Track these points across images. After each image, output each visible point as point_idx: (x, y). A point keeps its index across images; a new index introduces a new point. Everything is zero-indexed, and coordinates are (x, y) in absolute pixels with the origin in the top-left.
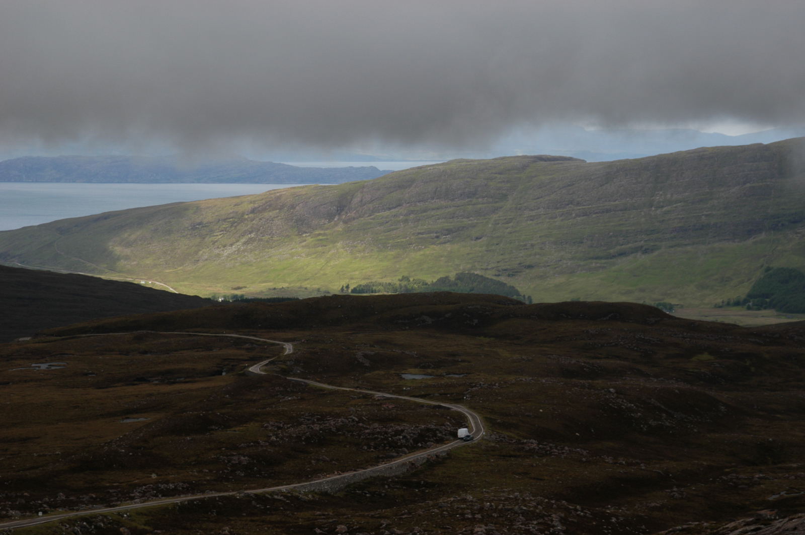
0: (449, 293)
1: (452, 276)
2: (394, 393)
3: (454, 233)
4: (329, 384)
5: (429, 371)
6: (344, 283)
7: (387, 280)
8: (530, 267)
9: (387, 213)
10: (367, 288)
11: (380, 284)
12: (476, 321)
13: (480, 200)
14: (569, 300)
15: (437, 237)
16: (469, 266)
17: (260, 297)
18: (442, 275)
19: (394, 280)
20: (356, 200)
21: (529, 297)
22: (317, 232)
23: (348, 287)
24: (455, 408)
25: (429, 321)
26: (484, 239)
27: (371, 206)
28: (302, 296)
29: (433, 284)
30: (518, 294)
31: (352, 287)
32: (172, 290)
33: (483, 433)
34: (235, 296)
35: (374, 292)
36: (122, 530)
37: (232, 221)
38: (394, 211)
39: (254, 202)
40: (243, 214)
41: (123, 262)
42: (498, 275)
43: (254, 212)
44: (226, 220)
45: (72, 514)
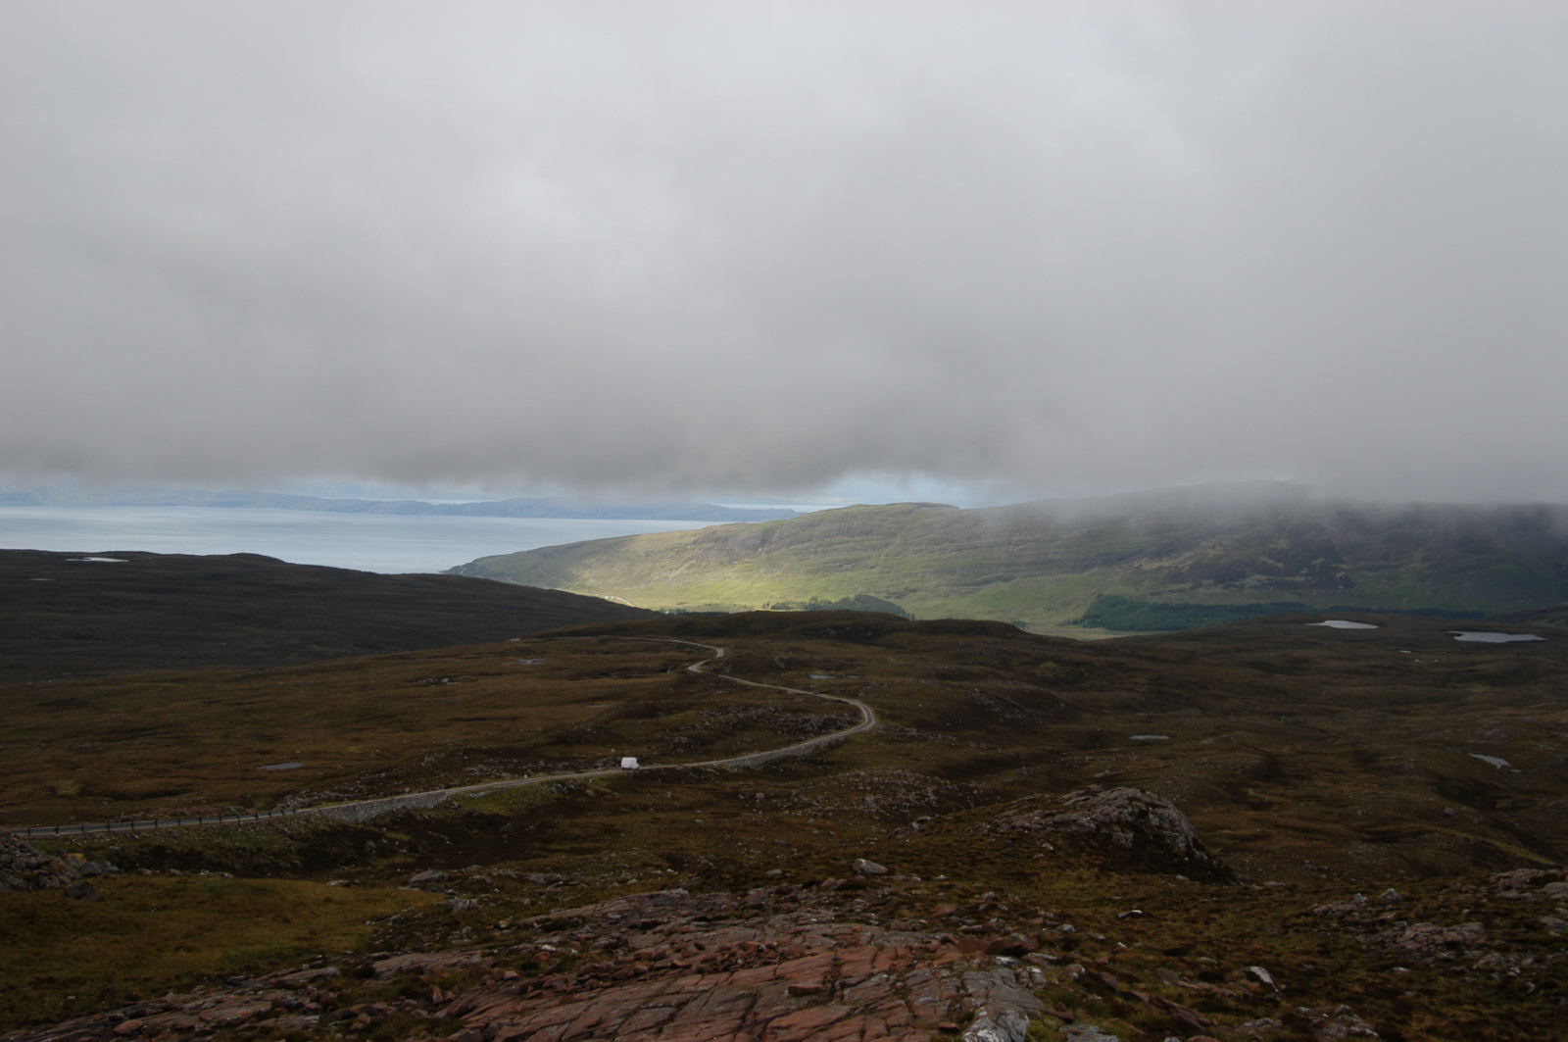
0: (848, 611)
1: (852, 596)
2: (803, 689)
3: (854, 563)
4: (752, 681)
5: (832, 672)
6: (765, 601)
7: (798, 600)
8: (914, 591)
9: (800, 546)
10: (784, 605)
11: (794, 602)
12: (870, 634)
13: (875, 537)
14: (944, 618)
16: (865, 590)
17: (698, 611)
18: (844, 596)
19: (807, 600)
20: (777, 535)
21: (913, 616)
22: (745, 560)
23: (768, 605)
24: (852, 702)
25: (833, 633)
26: (877, 570)
27: (788, 540)
28: (732, 611)
29: (837, 603)
30: (904, 612)
31: (771, 605)
32: (629, 604)
33: (874, 722)
34: (678, 610)
35: (789, 608)
36: (588, 791)
37: (678, 550)
38: (806, 545)
39: (694, 536)
40: (686, 545)
41: (591, 582)
42: (888, 597)
43: (694, 543)
44: (671, 550)
45: (550, 778)
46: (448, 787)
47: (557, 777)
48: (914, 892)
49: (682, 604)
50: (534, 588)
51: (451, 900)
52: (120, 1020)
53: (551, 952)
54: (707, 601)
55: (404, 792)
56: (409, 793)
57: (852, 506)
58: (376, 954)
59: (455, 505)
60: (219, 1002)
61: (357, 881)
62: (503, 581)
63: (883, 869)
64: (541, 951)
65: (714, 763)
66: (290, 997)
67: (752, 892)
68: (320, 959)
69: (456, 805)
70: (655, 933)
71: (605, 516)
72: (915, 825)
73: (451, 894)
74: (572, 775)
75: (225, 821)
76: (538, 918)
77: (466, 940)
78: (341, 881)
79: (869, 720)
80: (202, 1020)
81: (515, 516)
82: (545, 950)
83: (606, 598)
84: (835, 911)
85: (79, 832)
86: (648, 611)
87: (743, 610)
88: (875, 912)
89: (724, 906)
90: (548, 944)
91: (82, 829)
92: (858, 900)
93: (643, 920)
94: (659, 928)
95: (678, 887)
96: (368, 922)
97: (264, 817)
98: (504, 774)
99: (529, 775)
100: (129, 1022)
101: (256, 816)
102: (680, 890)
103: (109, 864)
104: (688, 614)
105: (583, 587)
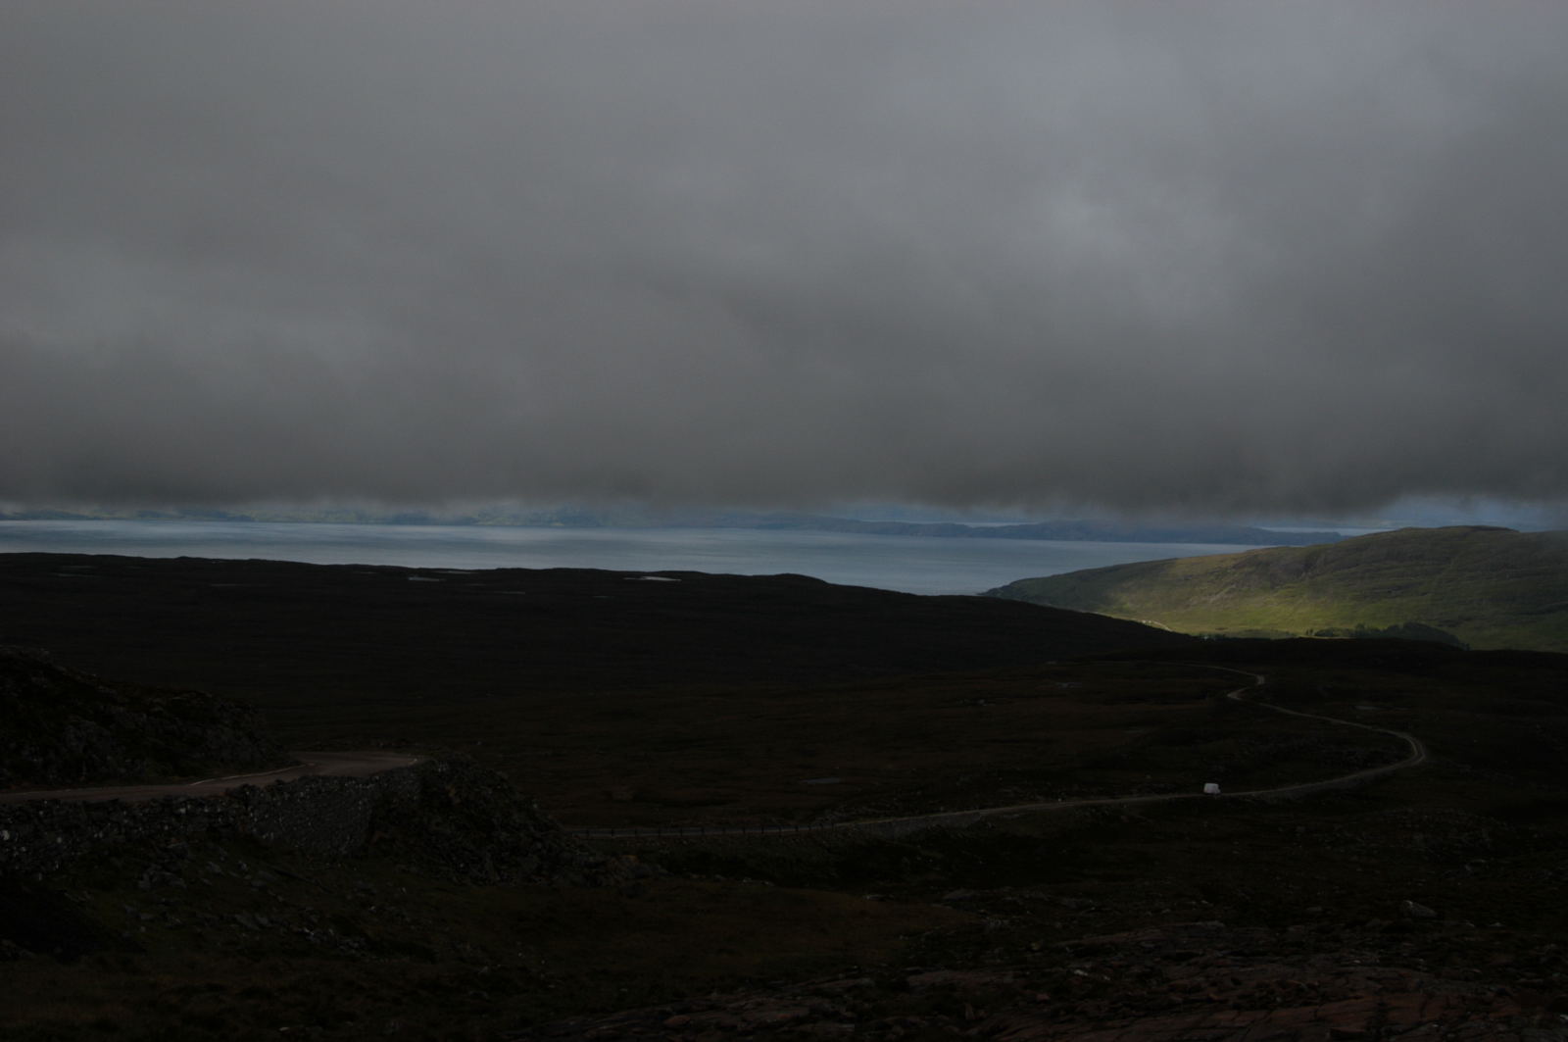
1: (1401, 624)
2: (1349, 720)
3: (1404, 590)
4: (1295, 710)
5: (1379, 703)
6: (1308, 628)
7: (1344, 627)
8: (1469, 619)
9: (1346, 571)
10: (1328, 632)
11: (1339, 630)
12: (1420, 664)
13: (1427, 562)
15: (1389, 592)
16: (1416, 617)
17: (1239, 636)
18: (1392, 624)
19: (1352, 627)
20: (1320, 560)
21: (1468, 645)
22: (1289, 585)
23: (1312, 631)
24: (1401, 735)
25: (1380, 662)
26: (1428, 596)
27: (1332, 564)
28: (1273, 638)
29: (1385, 631)
30: (1458, 642)
31: (1315, 631)
32: (1167, 629)
33: (1423, 757)
34: (1218, 636)
35: (1333, 635)
36: (1123, 817)
37: (1217, 574)
38: (1353, 569)
39: (1235, 559)
40: (1227, 569)
41: (1128, 605)
42: (1440, 626)
43: (1234, 567)
44: (1212, 573)
45: (1084, 802)
46: (982, 807)
47: (1090, 802)
48: (1467, 939)
49: (1221, 629)
50: (1071, 612)
51: (984, 921)
52: (668, 1015)
53: (1084, 977)
54: (1248, 627)
55: (938, 811)
56: (945, 811)
57: (1402, 530)
58: (909, 969)
59: (992, 528)
60: (760, 1004)
61: (891, 896)
62: (1040, 604)
63: (1432, 912)
64: (1074, 975)
65: (1254, 793)
66: (827, 1005)
67: (1291, 929)
68: (855, 970)
69: (990, 825)
70: (1189, 965)
71: (1143, 539)
72: (1468, 868)
73: (984, 913)
74: (1105, 801)
75: (768, 831)
76: (1072, 942)
77: (999, 961)
78: (877, 895)
79: (1419, 754)
80: (744, 1020)
81: (1051, 539)
82: (1078, 975)
83: (1144, 622)
84: (1380, 953)
85: (633, 836)
86: (1186, 636)
87: (1284, 637)
88: (1421, 957)
89: (1261, 942)
90: (1081, 969)
91: (636, 832)
92: (1407, 944)
93: (1177, 951)
94: (1193, 960)
95: (1213, 919)
96: (901, 937)
97: (804, 829)
98: (1038, 797)
99: (1063, 799)
100: (676, 1017)
101: (796, 828)
102: (1216, 923)
103: (659, 866)
104: (1228, 639)
105: (1121, 610)
